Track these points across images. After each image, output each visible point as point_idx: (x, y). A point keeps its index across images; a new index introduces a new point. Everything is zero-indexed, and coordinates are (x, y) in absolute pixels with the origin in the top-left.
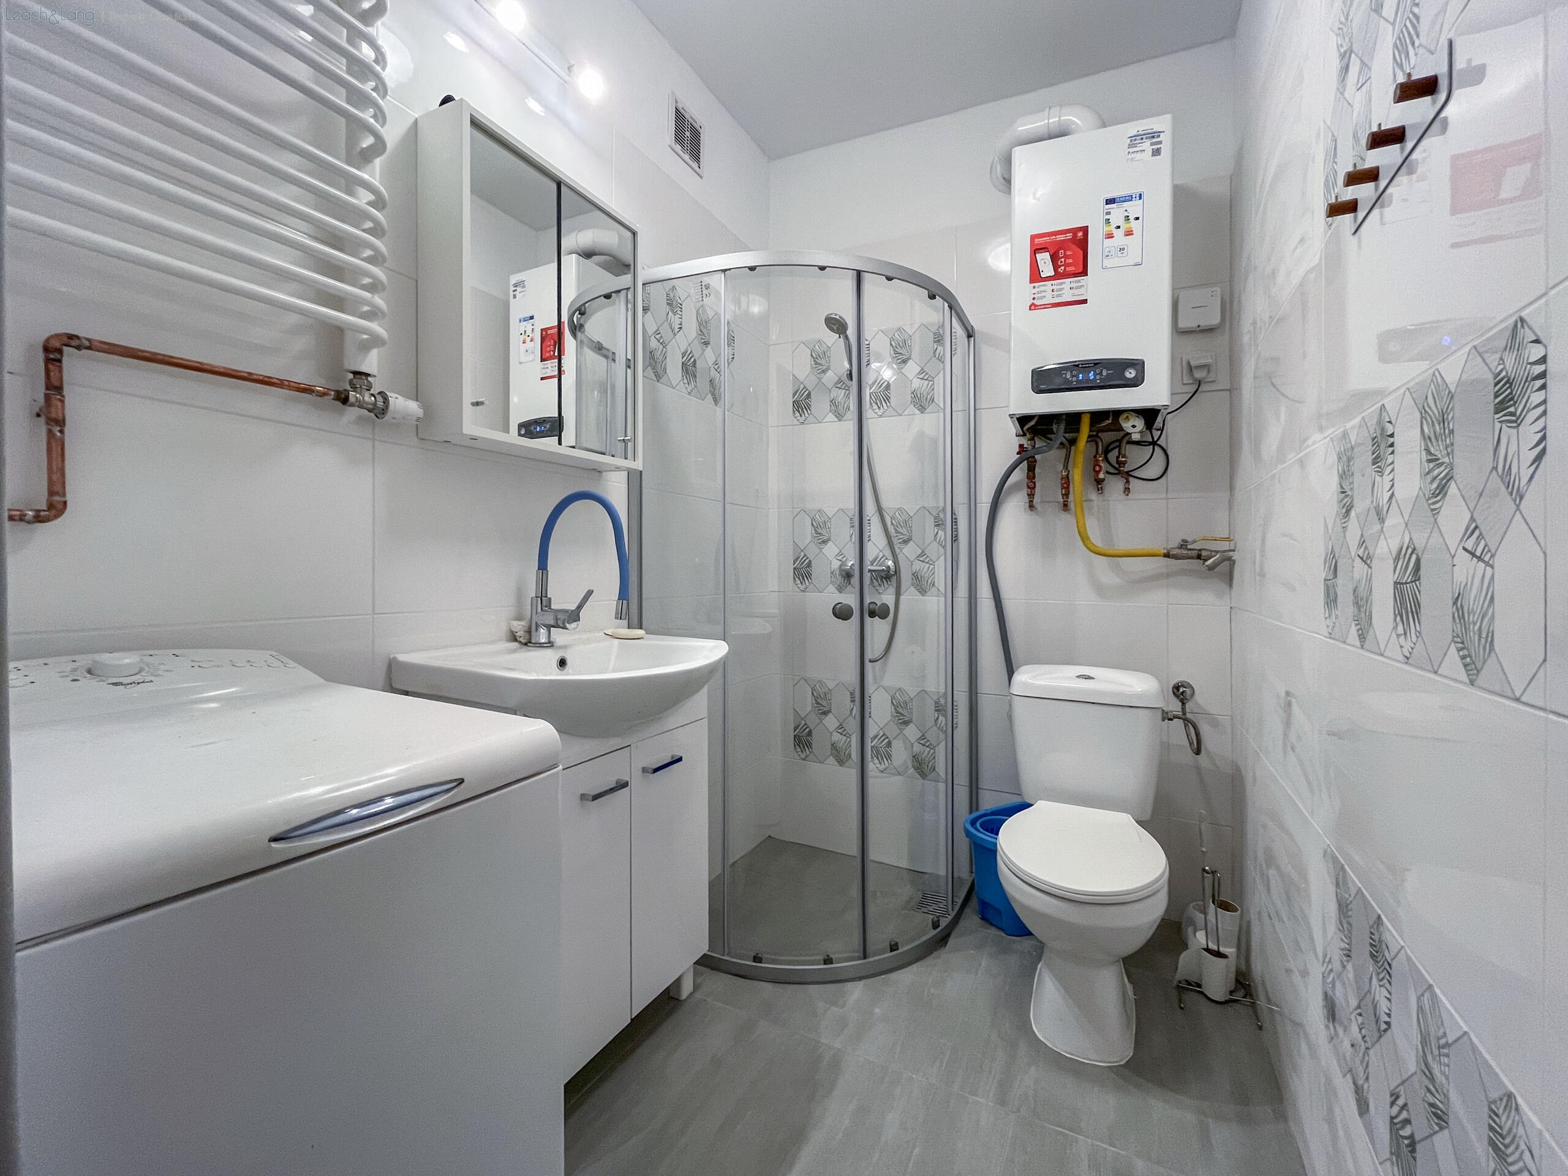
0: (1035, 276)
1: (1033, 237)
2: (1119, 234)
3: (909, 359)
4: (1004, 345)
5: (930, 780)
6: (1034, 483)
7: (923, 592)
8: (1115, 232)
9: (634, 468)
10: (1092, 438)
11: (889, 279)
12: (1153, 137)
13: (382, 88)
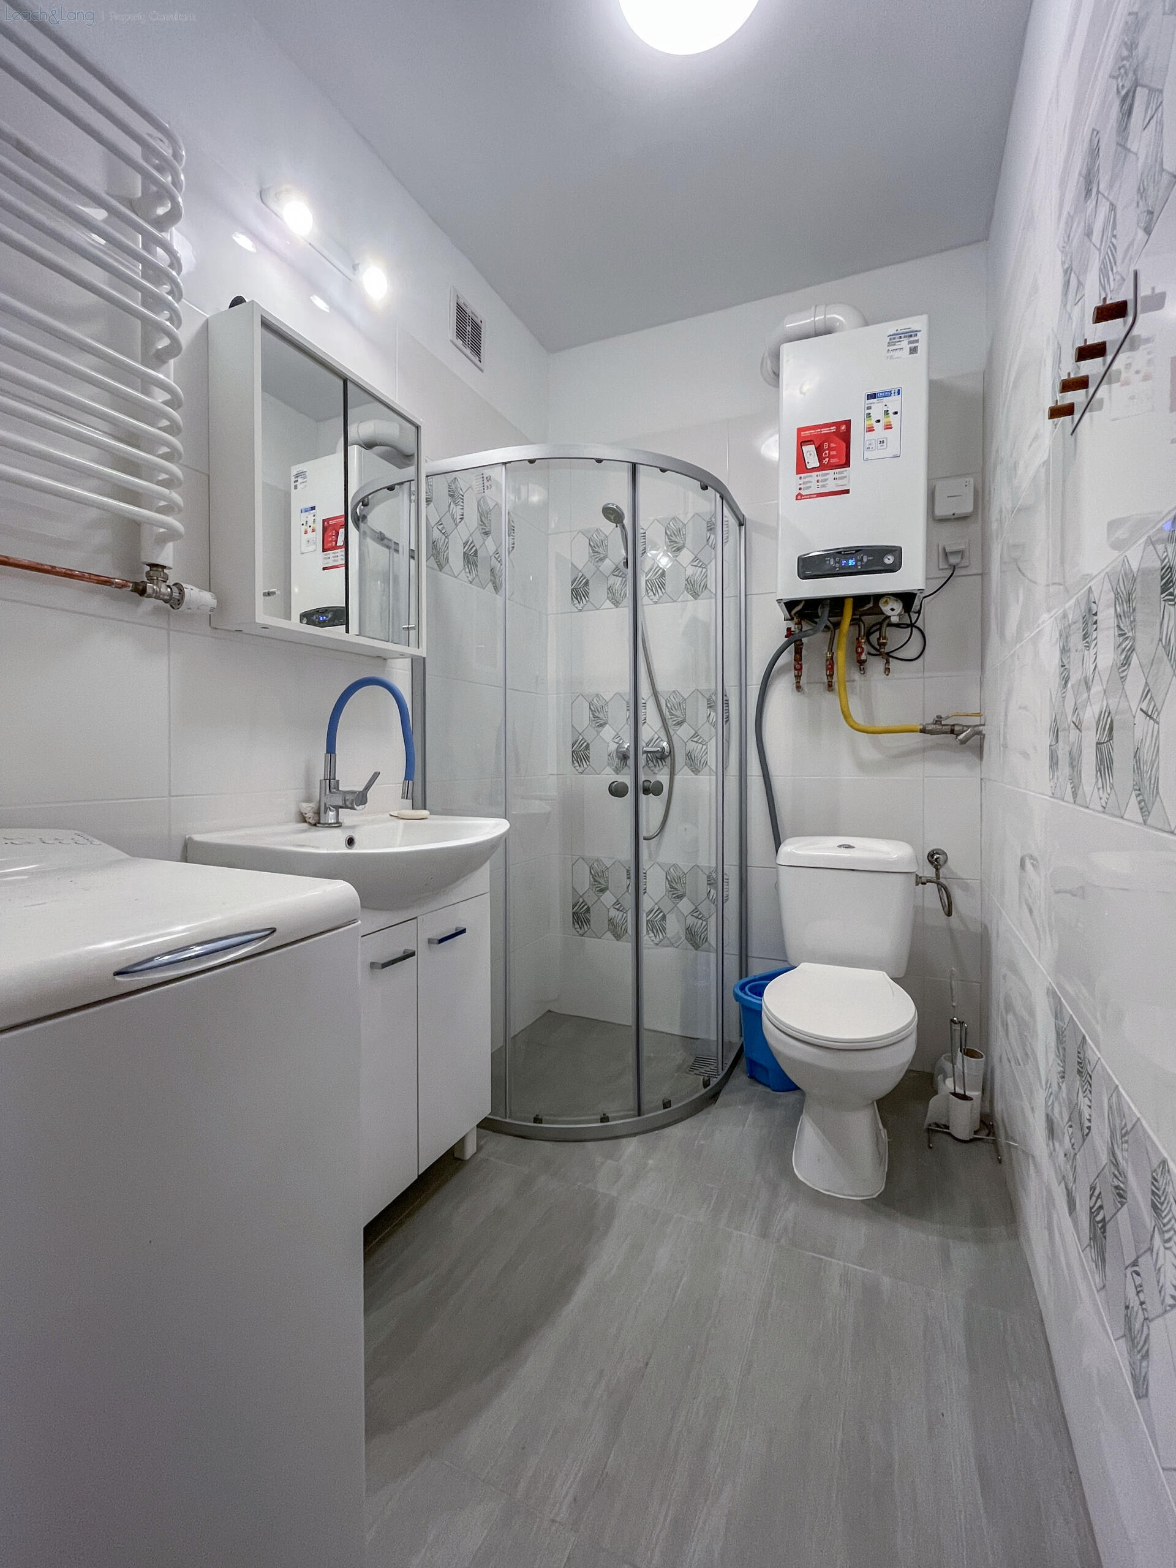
0: (802, 467)
1: (800, 430)
2: (878, 427)
3: (683, 546)
4: (771, 532)
5: (703, 951)
6: (801, 665)
7: (696, 771)
8: (876, 425)
9: (419, 655)
10: (855, 622)
11: (663, 471)
12: (911, 336)
13: (176, 292)
